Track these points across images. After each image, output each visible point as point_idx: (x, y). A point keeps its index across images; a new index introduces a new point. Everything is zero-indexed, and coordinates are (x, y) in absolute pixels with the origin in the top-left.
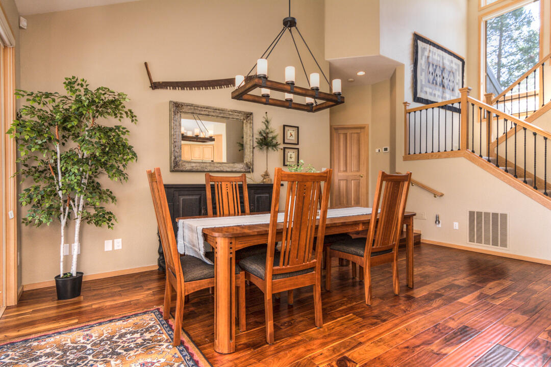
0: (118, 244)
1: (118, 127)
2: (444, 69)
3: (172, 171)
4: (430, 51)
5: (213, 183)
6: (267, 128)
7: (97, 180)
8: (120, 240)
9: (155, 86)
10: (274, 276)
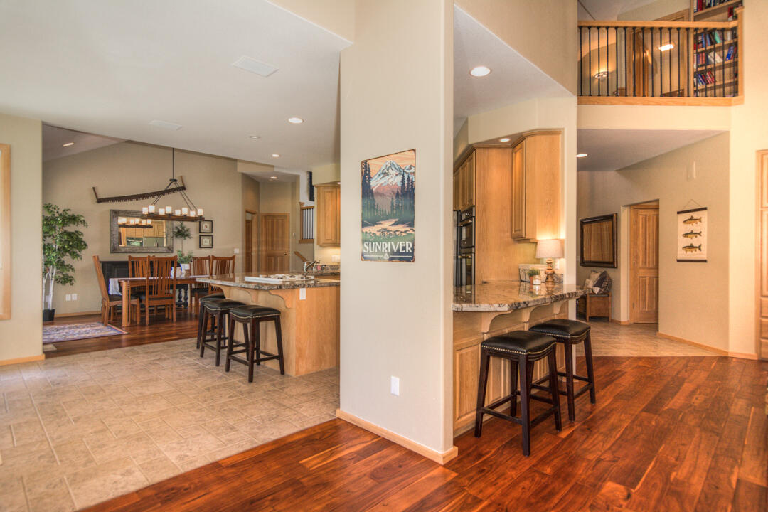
0: (75, 297)
1: (77, 232)
3: (111, 252)
5: (134, 260)
7: (62, 259)
8: (76, 295)
9: (100, 201)
10: (150, 299)
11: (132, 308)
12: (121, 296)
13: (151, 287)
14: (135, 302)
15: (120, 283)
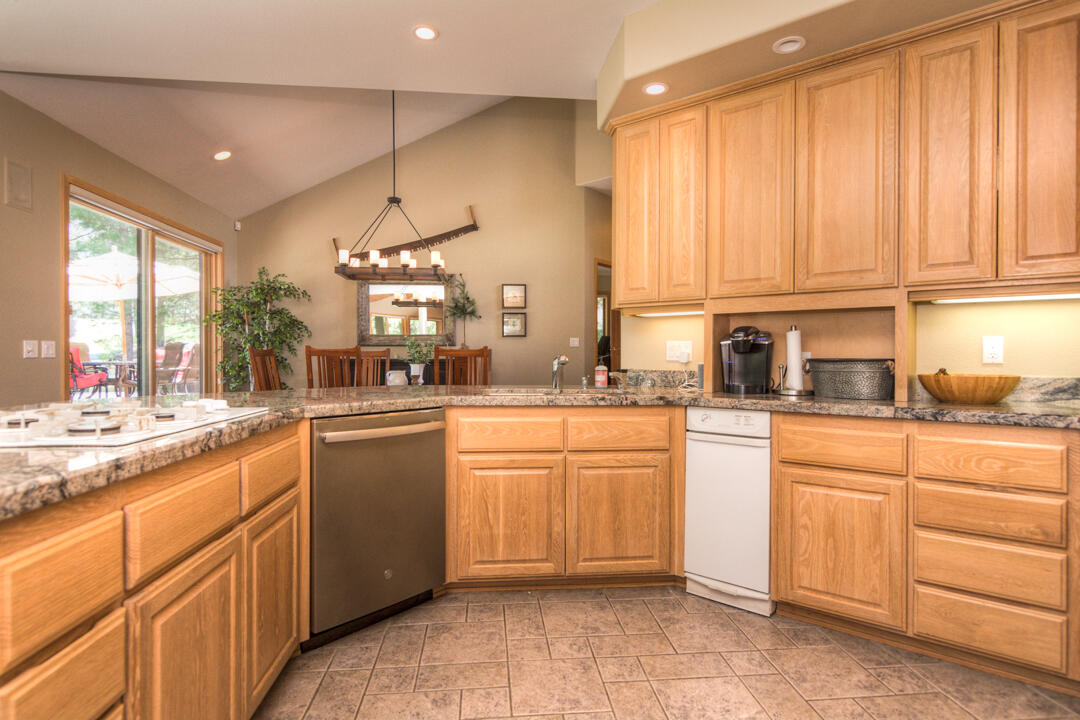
6: (462, 292)
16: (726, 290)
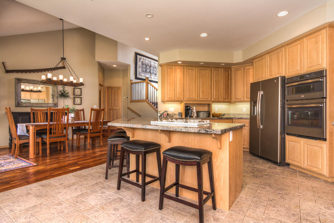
2: (151, 66)
3: (16, 106)
4: (143, 59)
5: (34, 112)
6: (64, 89)
9: (8, 72)
10: (50, 138)
11: (37, 144)
12: (29, 137)
13: (51, 129)
14: (39, 140)
15: (27, 127)
16: (188, 99)
